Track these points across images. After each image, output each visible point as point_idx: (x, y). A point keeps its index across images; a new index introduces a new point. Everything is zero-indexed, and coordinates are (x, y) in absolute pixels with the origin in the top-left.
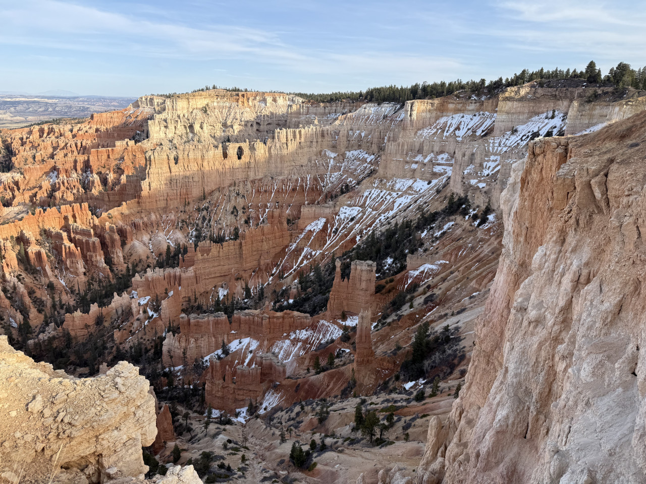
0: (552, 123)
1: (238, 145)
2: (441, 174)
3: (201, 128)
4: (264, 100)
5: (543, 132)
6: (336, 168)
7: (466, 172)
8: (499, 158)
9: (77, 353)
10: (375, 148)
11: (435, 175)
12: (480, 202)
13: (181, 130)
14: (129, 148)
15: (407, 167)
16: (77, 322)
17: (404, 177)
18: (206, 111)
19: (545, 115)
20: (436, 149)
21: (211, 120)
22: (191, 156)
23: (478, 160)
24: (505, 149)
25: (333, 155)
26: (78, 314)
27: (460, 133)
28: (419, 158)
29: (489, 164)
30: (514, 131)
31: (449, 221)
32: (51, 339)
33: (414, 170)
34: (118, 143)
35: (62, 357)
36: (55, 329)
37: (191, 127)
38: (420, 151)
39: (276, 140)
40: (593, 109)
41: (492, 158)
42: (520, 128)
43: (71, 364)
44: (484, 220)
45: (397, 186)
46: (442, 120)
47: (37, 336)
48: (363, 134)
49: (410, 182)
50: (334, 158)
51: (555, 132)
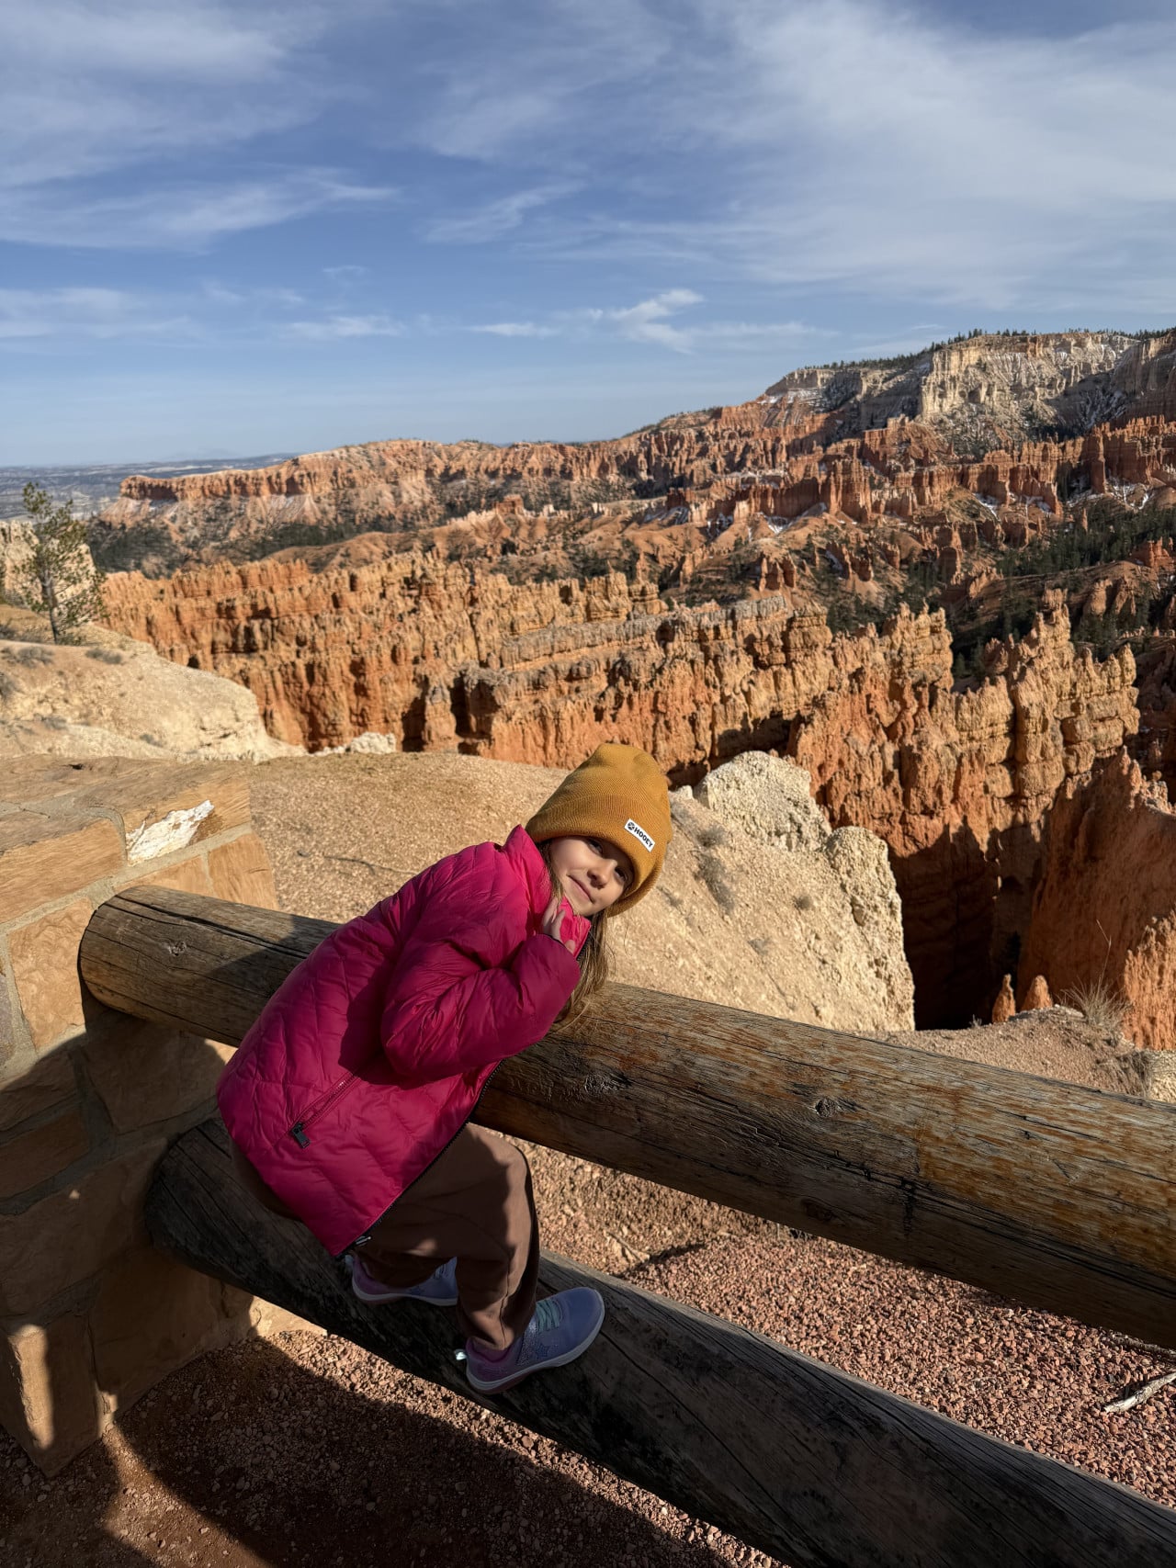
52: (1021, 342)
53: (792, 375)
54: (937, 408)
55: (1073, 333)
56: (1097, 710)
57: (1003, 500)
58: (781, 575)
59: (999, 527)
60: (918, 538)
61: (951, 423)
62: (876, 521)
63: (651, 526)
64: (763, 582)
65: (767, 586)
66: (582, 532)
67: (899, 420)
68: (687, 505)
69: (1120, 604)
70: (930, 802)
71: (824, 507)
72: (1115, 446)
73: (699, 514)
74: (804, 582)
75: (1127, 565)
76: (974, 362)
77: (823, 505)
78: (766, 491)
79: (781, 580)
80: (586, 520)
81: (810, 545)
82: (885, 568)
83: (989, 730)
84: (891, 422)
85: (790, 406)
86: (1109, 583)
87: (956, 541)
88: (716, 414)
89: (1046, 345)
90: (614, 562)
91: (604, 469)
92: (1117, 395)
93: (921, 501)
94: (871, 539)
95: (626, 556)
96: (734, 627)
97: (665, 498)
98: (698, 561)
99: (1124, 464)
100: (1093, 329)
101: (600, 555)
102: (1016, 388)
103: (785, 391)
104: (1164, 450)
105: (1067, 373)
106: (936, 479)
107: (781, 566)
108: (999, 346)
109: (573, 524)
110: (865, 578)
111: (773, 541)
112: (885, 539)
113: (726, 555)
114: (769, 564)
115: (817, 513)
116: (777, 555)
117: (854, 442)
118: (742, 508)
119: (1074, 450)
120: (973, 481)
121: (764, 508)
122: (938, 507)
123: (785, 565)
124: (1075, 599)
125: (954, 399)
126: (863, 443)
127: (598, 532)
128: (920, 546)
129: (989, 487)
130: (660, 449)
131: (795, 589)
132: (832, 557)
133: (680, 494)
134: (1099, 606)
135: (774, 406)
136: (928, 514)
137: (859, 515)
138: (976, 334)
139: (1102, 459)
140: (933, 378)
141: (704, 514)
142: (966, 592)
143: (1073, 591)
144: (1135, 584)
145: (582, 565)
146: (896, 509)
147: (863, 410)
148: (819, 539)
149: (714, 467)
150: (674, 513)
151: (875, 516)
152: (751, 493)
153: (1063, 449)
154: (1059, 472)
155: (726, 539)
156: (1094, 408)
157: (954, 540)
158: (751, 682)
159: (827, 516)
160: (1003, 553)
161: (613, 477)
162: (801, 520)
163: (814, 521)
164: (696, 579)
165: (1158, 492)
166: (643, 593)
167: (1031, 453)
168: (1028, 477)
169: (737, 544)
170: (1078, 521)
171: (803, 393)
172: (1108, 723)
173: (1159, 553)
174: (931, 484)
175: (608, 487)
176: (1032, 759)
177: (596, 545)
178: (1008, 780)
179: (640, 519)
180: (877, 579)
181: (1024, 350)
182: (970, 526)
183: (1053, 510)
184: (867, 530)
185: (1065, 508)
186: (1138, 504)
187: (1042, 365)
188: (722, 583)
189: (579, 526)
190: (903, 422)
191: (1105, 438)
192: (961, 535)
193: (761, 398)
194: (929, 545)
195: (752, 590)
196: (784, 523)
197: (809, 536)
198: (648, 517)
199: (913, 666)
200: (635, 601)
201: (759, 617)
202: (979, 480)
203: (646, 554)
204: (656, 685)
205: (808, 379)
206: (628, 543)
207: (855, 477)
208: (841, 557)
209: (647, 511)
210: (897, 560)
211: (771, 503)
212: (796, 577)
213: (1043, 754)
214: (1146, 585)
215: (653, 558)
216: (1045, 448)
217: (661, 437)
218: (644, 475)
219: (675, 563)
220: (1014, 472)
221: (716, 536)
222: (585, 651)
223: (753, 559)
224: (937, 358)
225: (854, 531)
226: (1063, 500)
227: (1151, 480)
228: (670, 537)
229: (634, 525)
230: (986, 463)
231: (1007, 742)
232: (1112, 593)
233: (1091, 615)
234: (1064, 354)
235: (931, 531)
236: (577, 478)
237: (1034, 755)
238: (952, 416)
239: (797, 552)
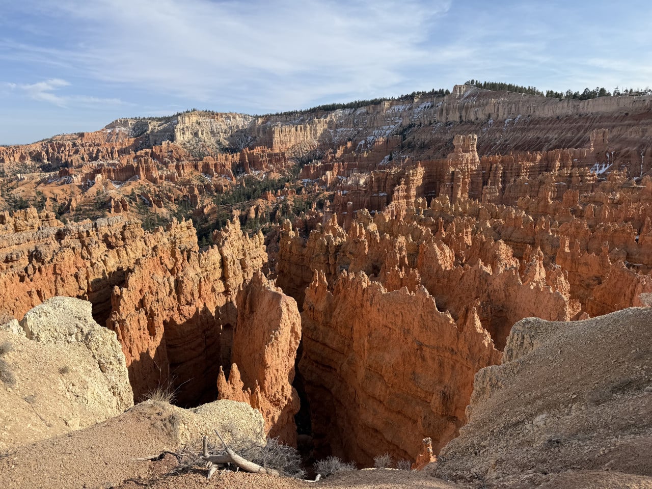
0: (428, 104)
2: (398, 123)
4: (228, 118)
5: (427, 106)
8: (417, 114)
11: (396, 123)
12: (418, 123)
14: (170, 145)
15: (386, 122)
17: (386, 125)
19: (425, 102)
20: (394, 115)
24: (418, 112)
27: (400, 110)
28: (389, 119)
30: (419, 107)
31: (410, 129)
33: (389, 123)
37: (196, 134)
38: (389, 117)
40: (438, 99)
44: (420, 126)
46: (393, 108)
48: (342, 122)
49: (388, 127)
50: (333, 132)
51: (430, 106)
52: (212, 115)
53: (117, 121)
54: (182, 139)
55: (231, 113)
56: (252, 255)
57: (213, 176)
58: (121, 206)
59: (212, 186)
60: (181, 190)
61: (188, 145)
62: (162, 183)
63: (51, 185)
64: (113, 209)
65: (115, 211)
66: (12, 188)
67: (167, 142)
68: (70, 175)
69: (260, 214)
70: (189, 300)
71: (138, 177)
72: (251, 156)
73: (77, 180)
74: (132, 209)
75: (260, 200)
76: (195, 121)
77: (137, 176)
78: (110, 169)
79: (121, 208)
80: (14, 182)
81: (133, 193)
82: (168, 203)
83: (213, 266)
84: (163, 143)
85: (117, 134)
86: (255, 207)
87: (196, 192)
88: (82, 135)
89: (222, 117)
90: (33, 202)
91: (22, 158)
92: (250, 137)
93: (180, 176)
94: (160, 191)
95: (39, 199)
96: (97, 230)
97: (58, 172)
98: (79, 201)
99: (255, 163)
100: (238, 113)
101: (24, 199)
102: (212, 132)
103: (114, 127)
104: (268, 159)
105: (230, 128)
106: (185, 167)
107: (121, 202)
108: (204, 116)
109: (7, 184)
110: (160, 207)
111: (115, 192)
112: (167, 191)
113: (93, 198)
114: (115, 202)
115: (135, 180)
116: (118, 197)
117: (148, 151)
118: (99, 177)
119: (237, 157)
120: (200, 167)
121: (109, 177)
122: (187, 178)
123: (122, 202)
124: (244, 213)
125: (188, 135)
126: (152, 151)
127: (22, 188)
128: (182, 193)
129: (206, 170)
130: (53, 149)
131: (129, 212)
132: (144, 198)
133: (66, 170)
134: (253, 215)
135: (110, 133)
136: (183, 181)
137: (154, 181)
138: (194, 110)
139: (247, 161)
140: (178, 126)
141: (80, 179)
142: (203, 212)
143: (243, 210)
144: (264, 207)
145: (14, 204)
146: (170, 178)
147: (151, 137)
148: (137, 190)
149: (83, 159)
150: (63, 179)
151: (161, 181)
152: (102, 171)
153: (233, 157)
154: (233, 165)
155: (92, 191)
156: (242, 142)
157: (195, 191)
158: (106, 255)
159: (140, 181)
160: (215, 196)
161: (28, 162)
162: (128, 182)
163: (134, 183)
164: (78, 209)
165: (268, 173)
166: (47, 216)
167: (221, 158)
168: (221, 167)
169: (98, 193)
170: (241, 184)
171: (123, 129)
172: (257, 259)
173: (270, 195)
174: (183, 168)
175: (26, 167)
176: (231, 276)
177: (21, 194)
178: (223, 285)
179: (45, 182)
180: (166, 207)
181: (214, 118)
182: (201, 186)
183: (232, 180)
184: (159, 187)
185: (236, 179)
186: (262, 178)
187: (221, 125)
188: (93, 210)
189: (10, 185)
190: (168, 143)
191: (247, 154)
192: (198, 188)
193: (103, 130)
194: (185, 193)
195: (107, 213)
196: (120, 184)
197: (132, 189)
198: (50, 181)
199: (181, 243)
200: (43, 221)
201: (109, 225)
202: (202, 167)
203: (50, 198)
204: (55, 261)
205: (125, 123)
206: (39, 193)
207: (150, 165)
208: (148, 199)
209: (49, 178)
210: (173, 199)
211: (112, 174)
212: (128, 207)
213: (234, 273)
214: (268, 207)
215: (55, 200)
216: (226, 156)
217: (54, 145)
218: (46, 161)
219: (66, 202)
220: (216, 165)
221: (87, 190)
222: (14, 247)
223: (106, 200)
224: (179, 118)
225: (152, 187)
226: (235, 176)
227: (265, 169)
228: (63, 190)
229: (42, 184)
230: (204, 161)
231: (221, 270)
232: (257, 210)
233: (250, 219)
234: (229, 121)
235: (186, 188)
236: (7, 162)
237: (231, 274)
238: (189, 142)
239: (128, 196)
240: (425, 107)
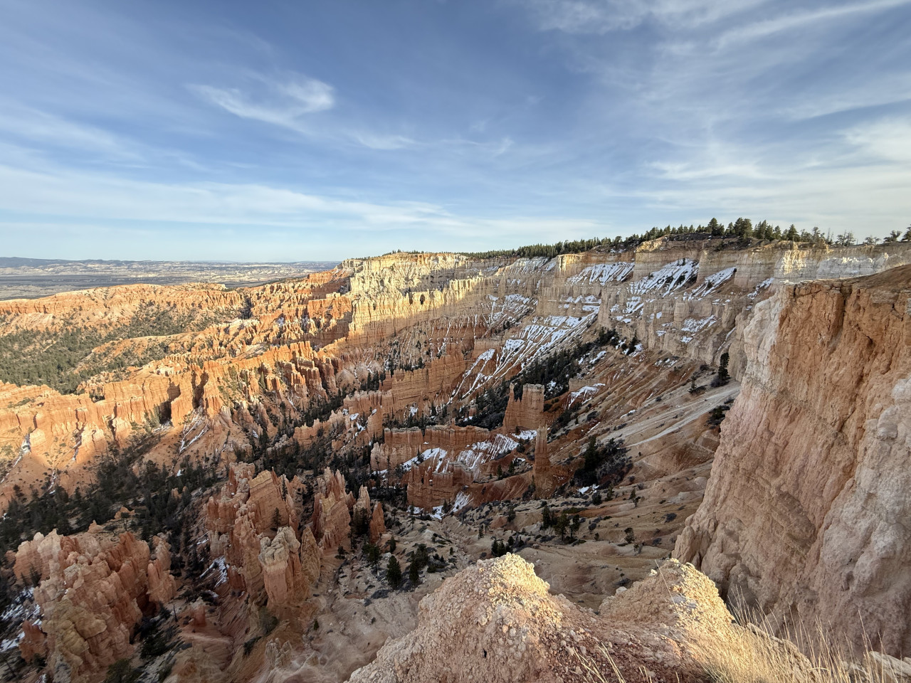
0: (683, 269)
1: (421, 294)
2: (589, 312)
3: (389, 281)
4: (437, 259)
5: (676, 277)
6: (498, 309)
7: (612, 310)
8: (639, 298)
9: (304, 458)
10: (529, 292)
11: (584, 313)
12: (627, 334)
13: (374, 284)
14: (337, 299)
15: (560, 307)
16: (304, 434)
17: (558, 315)
18: (393, 269)
19: (676, 262)
20: (584, 292)
21: (397, 275)
22: (386, 303)
23: (622, 301)
24: (644, 291)
25: (495, 299)
26: (305, 427)
27: (604, 279)
28: (570, 299)
29: (632, 303)
30: (651, 277)
31: (601, 350)
32: (285, 447)
33: (567, 309)
34: (328, 295)
35: (293, 461)
36: (287, 440)
37: (382, 281)
38: (571, 294)
39: (450, 288)
40: (721, 257)
41: (633, 298)
42: (655, 274)
43: (299, 467)
44: (632, 350)
45: (553, 323)
46: (587, 270)
47: (274, 444)
48: (519, 282)
49: (564, 319)
50: (496, 301)
51: (687, 276)
240: (670, 280)
